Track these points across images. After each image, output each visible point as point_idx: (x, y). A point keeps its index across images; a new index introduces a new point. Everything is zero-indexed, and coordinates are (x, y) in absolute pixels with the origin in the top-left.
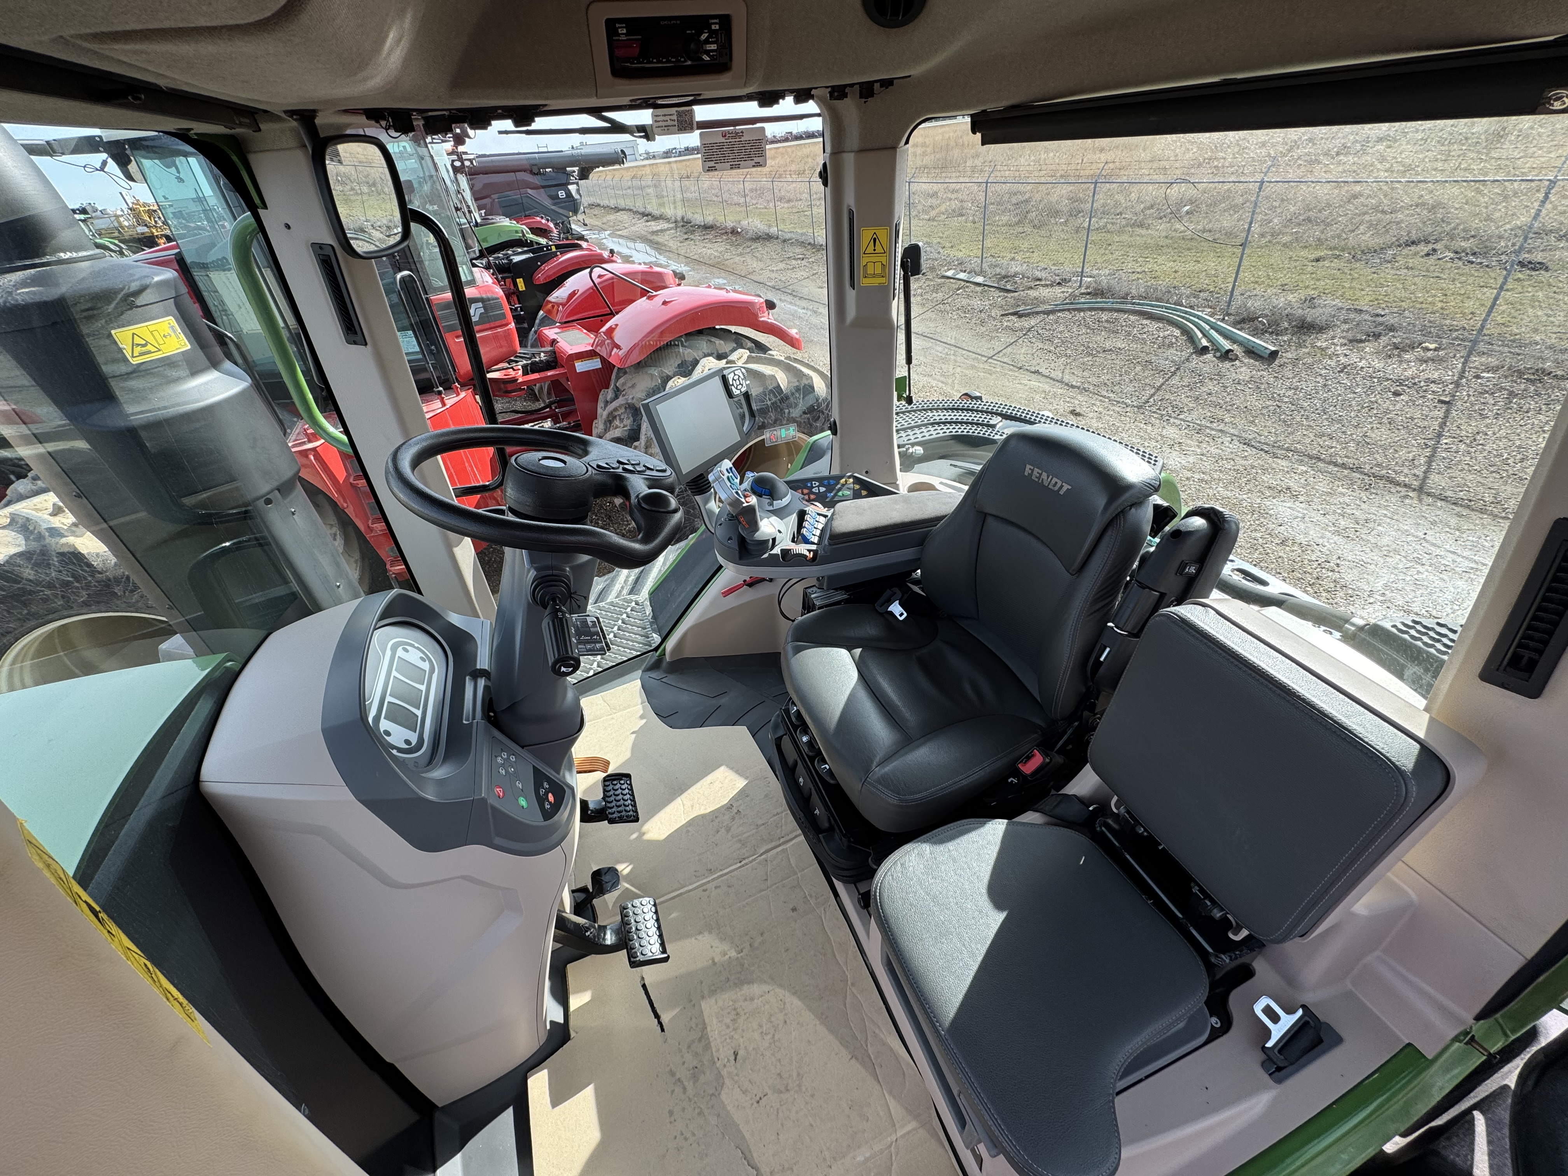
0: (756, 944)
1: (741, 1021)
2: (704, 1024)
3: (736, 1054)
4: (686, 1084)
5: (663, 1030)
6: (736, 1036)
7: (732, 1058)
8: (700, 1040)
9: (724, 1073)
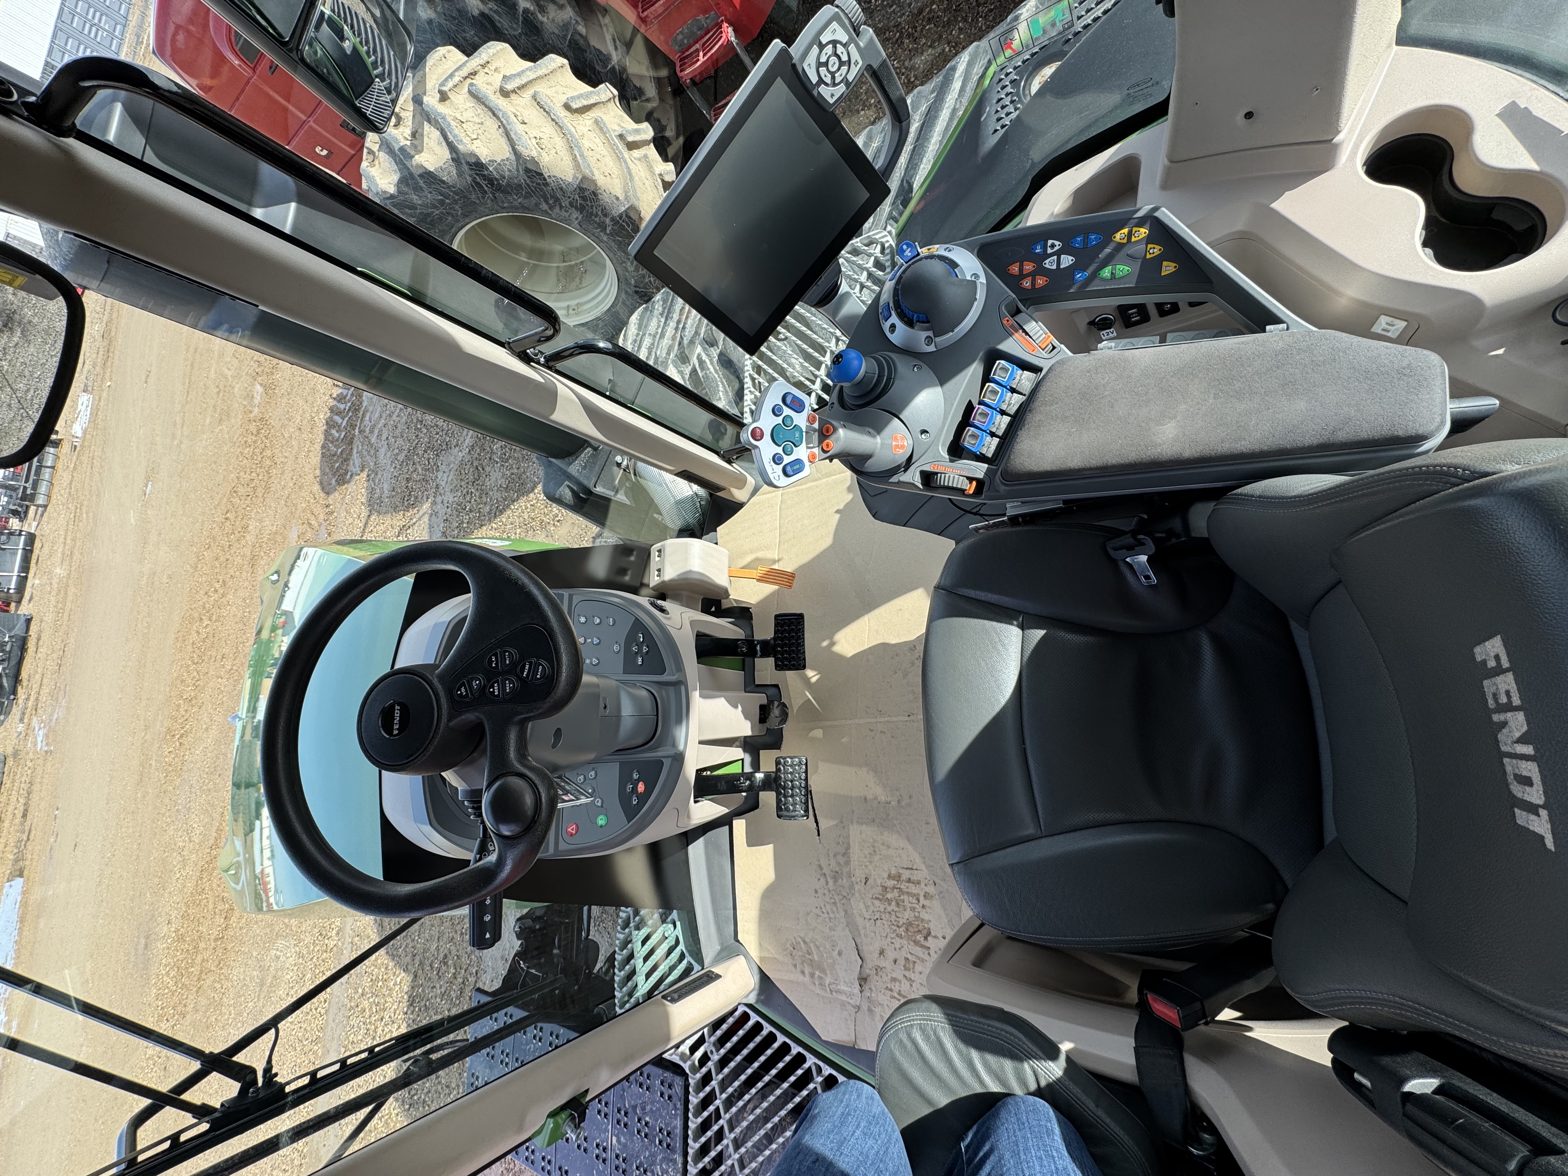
0: (903, 803)
1: (877, 858)
2: (849, 845)
3: (867, 879)
4: (829, 879)
5: (819, 835)
6: (870, 867)
7: (864, 881)
8: (844, 855)
9: (857, 887)
